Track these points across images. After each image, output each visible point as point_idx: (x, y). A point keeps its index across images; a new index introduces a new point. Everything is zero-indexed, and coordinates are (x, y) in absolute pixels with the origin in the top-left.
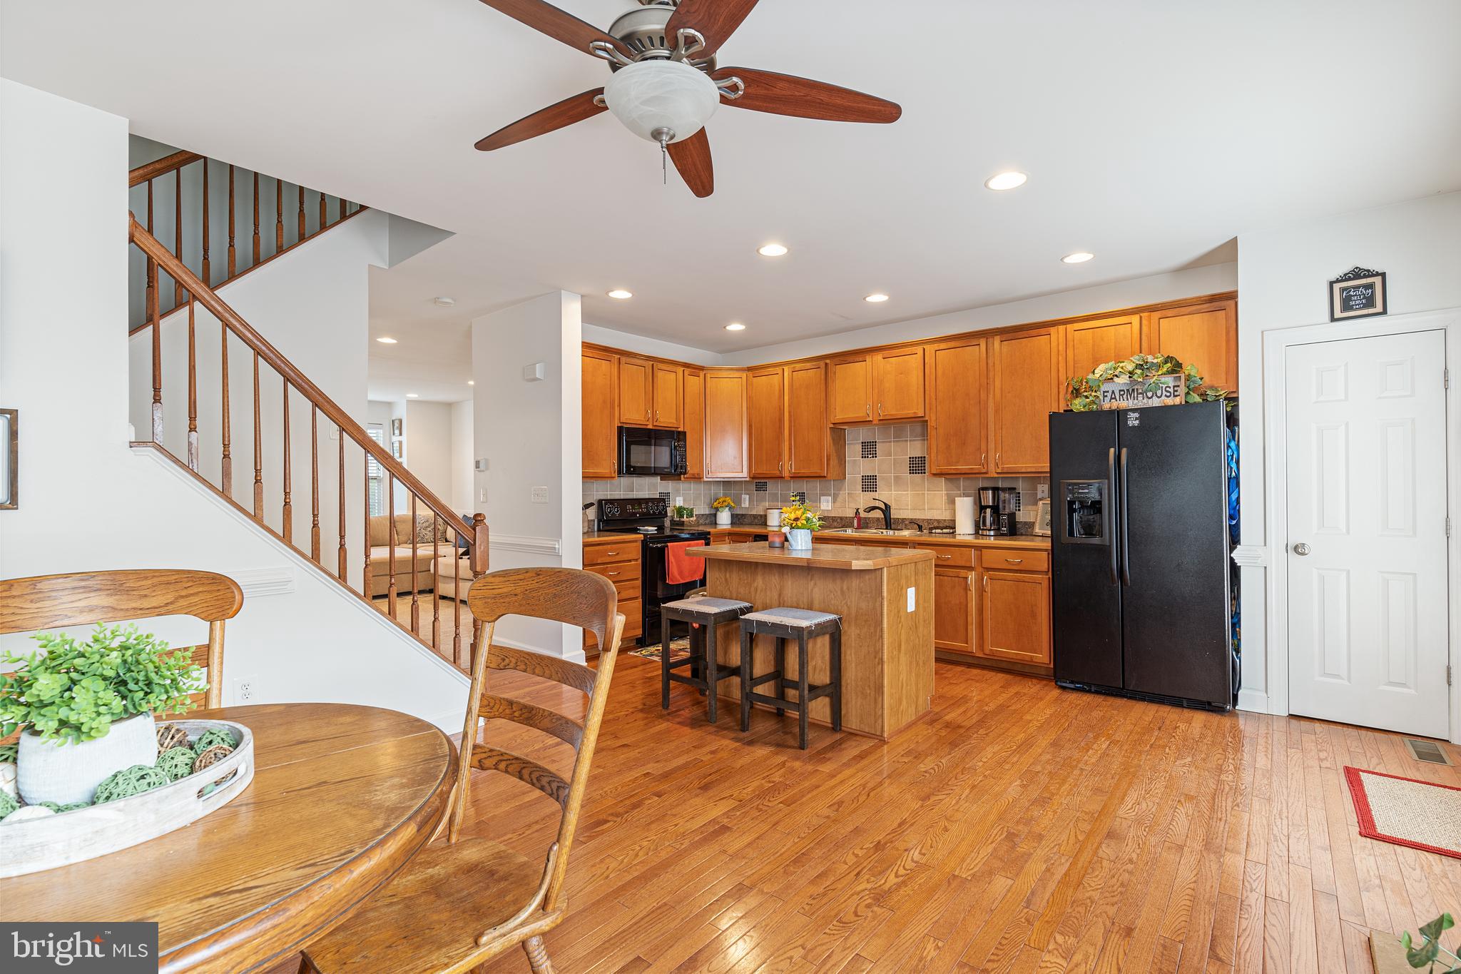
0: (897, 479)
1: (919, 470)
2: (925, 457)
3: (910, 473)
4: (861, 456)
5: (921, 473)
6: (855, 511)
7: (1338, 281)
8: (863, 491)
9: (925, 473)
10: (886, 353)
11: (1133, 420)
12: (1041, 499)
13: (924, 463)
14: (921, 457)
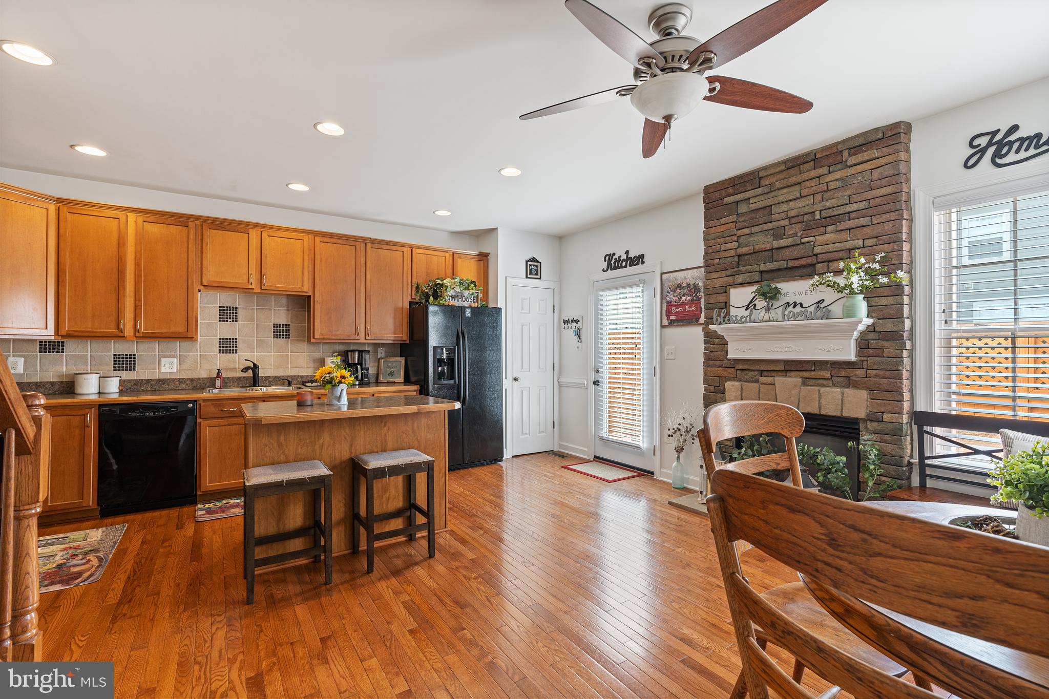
0: (260, 342)
1: (283, 335)
2: (289, 325)
3: (274, 337)
4: (218, 319)
5: (286, 338)
6: (217, 371)
7: (529, 261)
8: (220, 353)
9: (289, 338)
10: (272, 232)
11: (468, 313)
12: (382, 358)
13: (289, 330)
14: (286, 325)
